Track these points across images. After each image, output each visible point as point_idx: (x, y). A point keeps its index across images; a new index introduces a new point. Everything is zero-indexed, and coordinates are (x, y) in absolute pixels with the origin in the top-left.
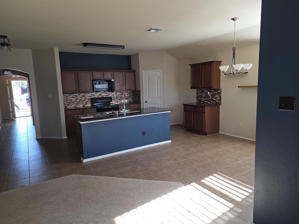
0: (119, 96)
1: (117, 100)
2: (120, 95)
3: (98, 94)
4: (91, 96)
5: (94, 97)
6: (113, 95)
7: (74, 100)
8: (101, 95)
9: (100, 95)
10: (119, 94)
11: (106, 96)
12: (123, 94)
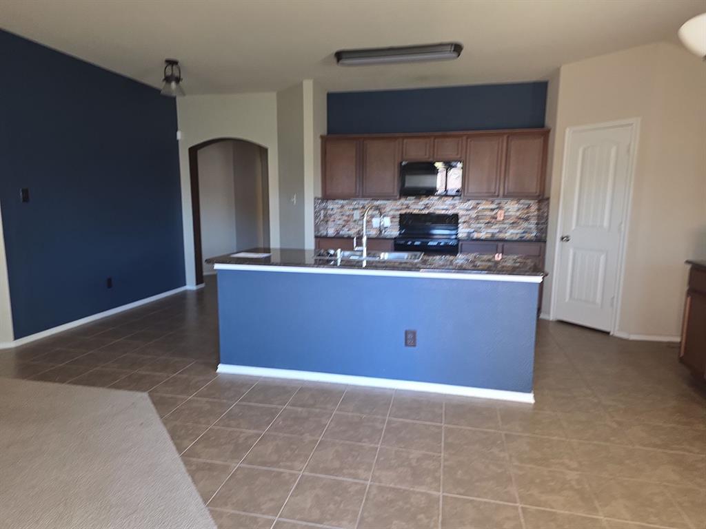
0: (488, 213)
1: (479, 225)
2: (492, 210)
3: (421, 203)
4: (401, 209)
5: (408, 211)
6: (467, 210)
7: (357, 215)
8: (428, 208)
9: (426, 207)
10: (487, 207)
11: (443, 212)
12: (500, 208)
